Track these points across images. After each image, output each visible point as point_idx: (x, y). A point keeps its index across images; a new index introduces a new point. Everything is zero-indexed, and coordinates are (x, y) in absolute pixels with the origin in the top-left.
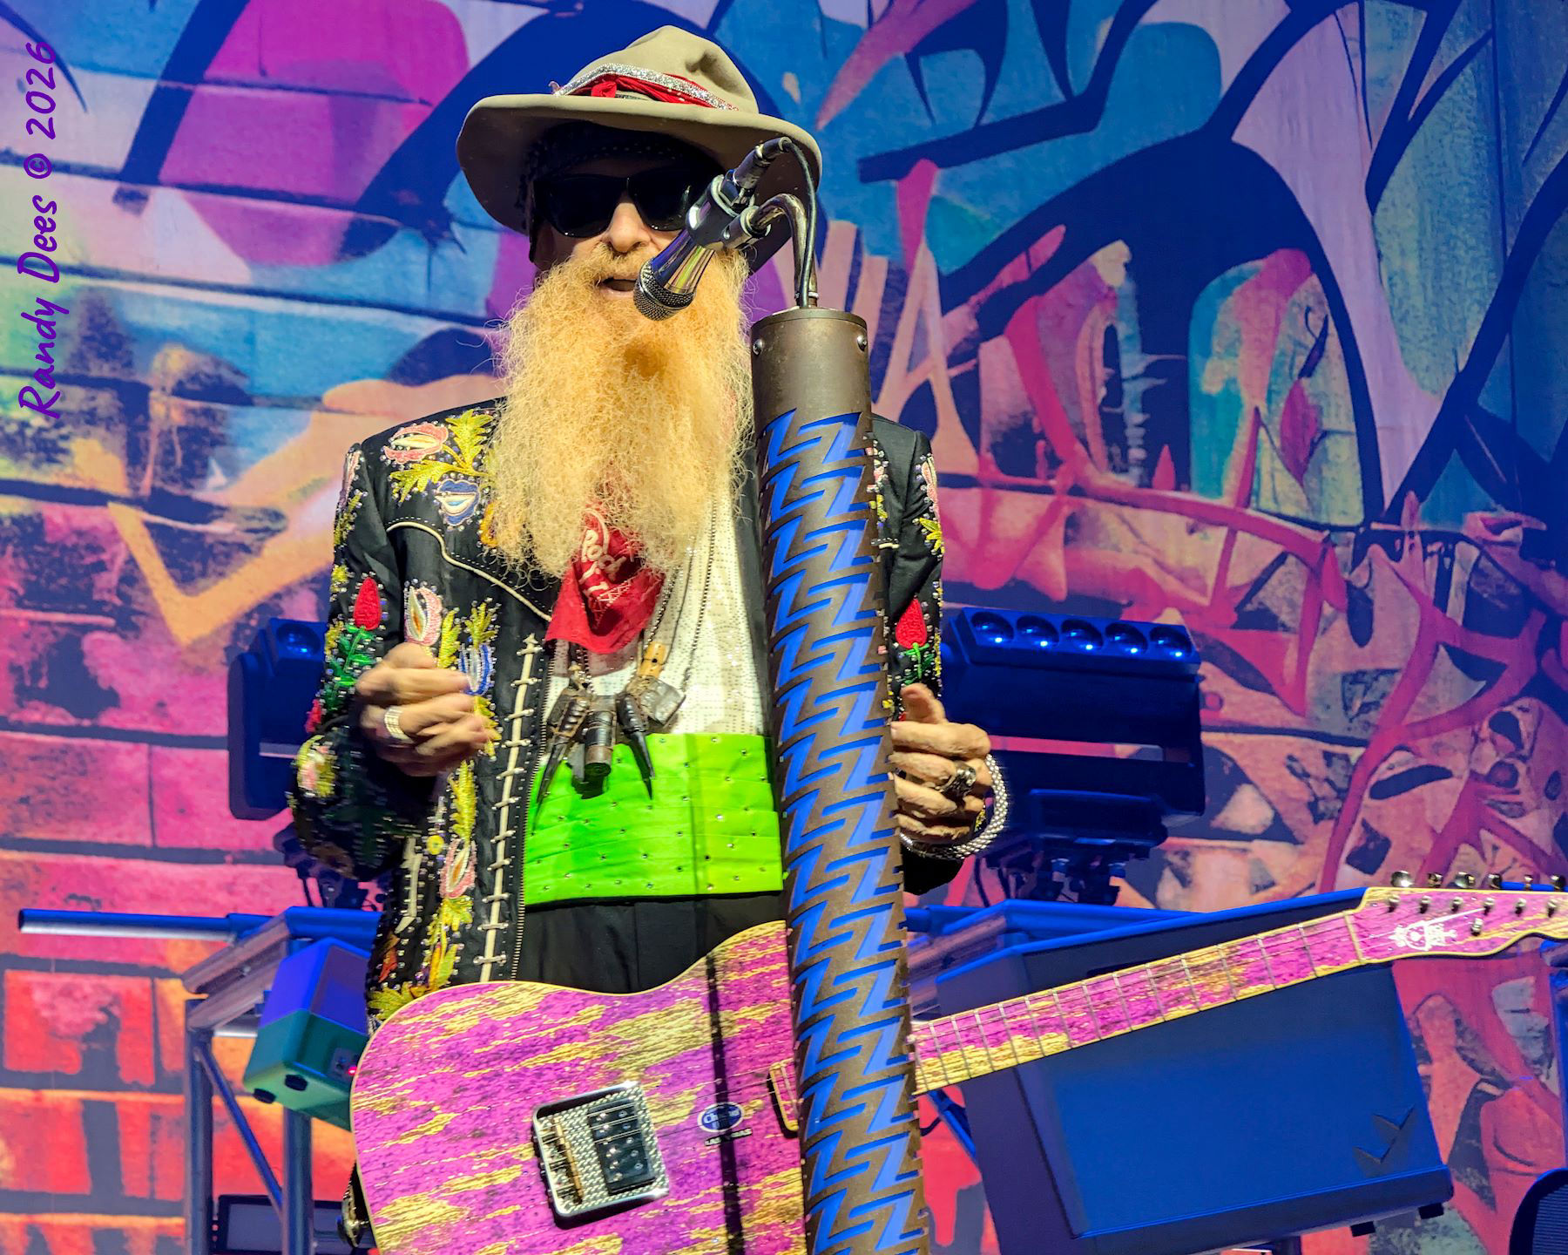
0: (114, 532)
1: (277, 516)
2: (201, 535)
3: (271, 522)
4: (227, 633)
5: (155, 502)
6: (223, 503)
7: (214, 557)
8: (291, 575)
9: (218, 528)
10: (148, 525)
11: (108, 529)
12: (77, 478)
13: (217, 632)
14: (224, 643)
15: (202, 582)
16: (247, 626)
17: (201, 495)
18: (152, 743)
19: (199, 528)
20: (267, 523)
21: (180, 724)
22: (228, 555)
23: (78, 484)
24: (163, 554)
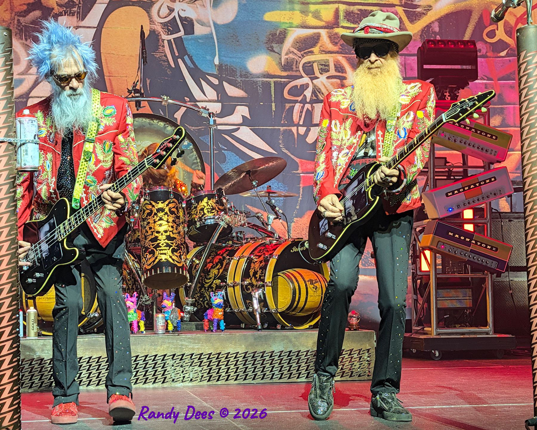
0: (397, 12)
1: (430, 6)
2: (415, 12)
3: (429, 8)
4: (420, 32)
5: (405, 5)
6: (419, 4)
7: (418, 16)
8: (433, 19)
9: (418, 10)
10: (404, 10)
11: (396, 12)
12: (389, 2)
13: (418, 32)
14: (420, 34)
15: (415, 22)
16: (425, 30)
17: (414, 3)
18: (405, 56)
19: (414, 10)
20: (428, 8)
21: (411, 51)
22: (420, 15)
23: (389, 3)
24: (407, 16)
